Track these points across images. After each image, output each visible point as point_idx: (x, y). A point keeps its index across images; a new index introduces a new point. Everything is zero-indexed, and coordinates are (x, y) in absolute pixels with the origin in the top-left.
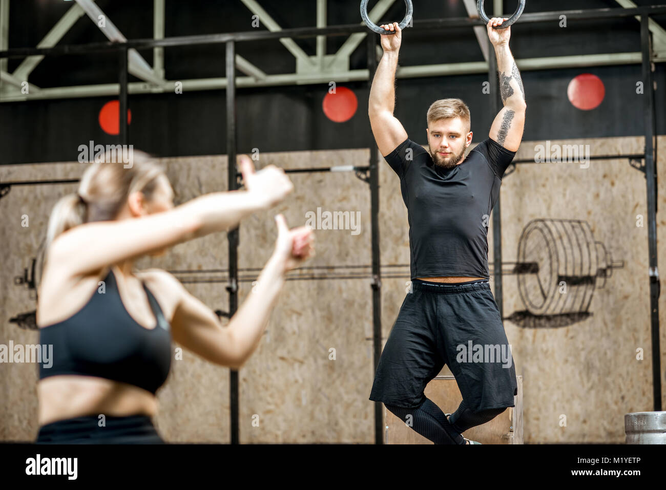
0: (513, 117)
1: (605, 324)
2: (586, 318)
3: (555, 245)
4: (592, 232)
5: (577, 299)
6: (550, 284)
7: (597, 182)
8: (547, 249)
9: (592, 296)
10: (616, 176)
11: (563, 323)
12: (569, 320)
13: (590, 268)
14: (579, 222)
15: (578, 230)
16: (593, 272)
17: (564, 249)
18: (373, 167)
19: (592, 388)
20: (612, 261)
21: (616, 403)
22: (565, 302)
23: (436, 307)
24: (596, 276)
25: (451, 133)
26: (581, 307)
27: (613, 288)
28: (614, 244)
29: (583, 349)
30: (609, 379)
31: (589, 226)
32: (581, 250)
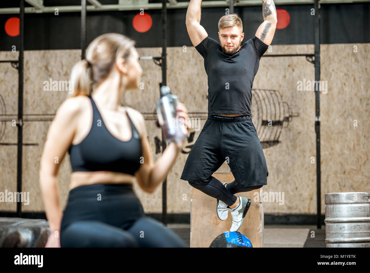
0: (270, 26)
1: (288, 147)
2: (277, 144)
3: (261, 104)
4: (282, 96)
5: (272, 134)
6: (258, 125)
7: (285, 69)
8: (256, 106)
9: (280, 132)
10: (295, 66)
11: (265, 147)
12: (268, 145)
13: (280, 116)
14: (274, 91)
15: (274, 96)
16: (282, 119)
17: (266, 105)
18: (164, 57)
19: (280, 182)
20: (292, 113)
21: (293, 191)
22: (266, 135)
23: (222, 130)
24: (283, 121)
25: (232, 35)
26: (275, 138)
27: (292, 127)
28: (293, 104)
29: (275, 161)
30: (289, 178)
31: (280, 93)
32: (275, 107)
